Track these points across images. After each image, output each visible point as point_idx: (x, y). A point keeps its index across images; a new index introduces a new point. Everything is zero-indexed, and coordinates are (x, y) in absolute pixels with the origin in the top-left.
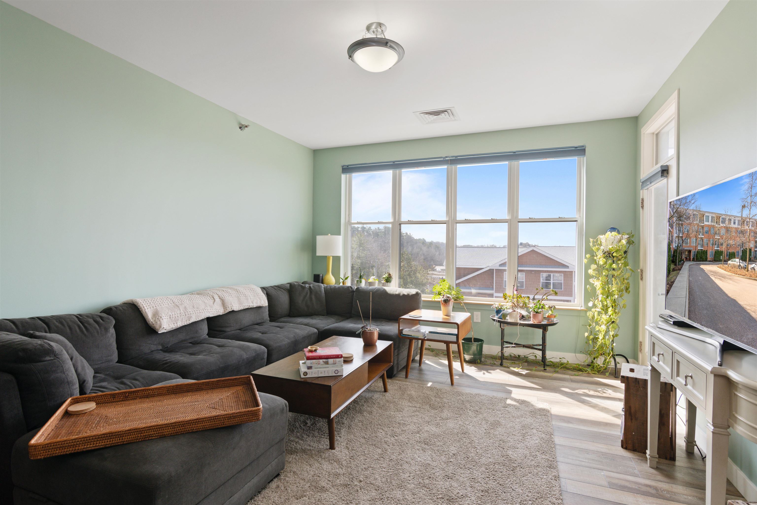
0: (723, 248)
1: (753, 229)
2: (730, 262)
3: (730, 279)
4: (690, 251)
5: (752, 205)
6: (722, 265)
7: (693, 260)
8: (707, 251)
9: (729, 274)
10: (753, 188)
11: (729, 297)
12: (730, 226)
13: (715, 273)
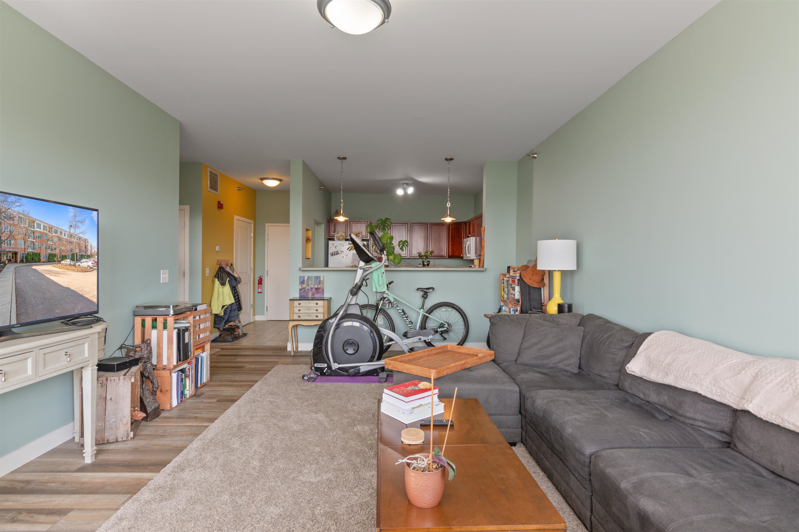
0: (57, 252)
3: (64, 274)
6: (56, 265)
8: (40, 253)
9: (63, 270)
13: (50, 272)
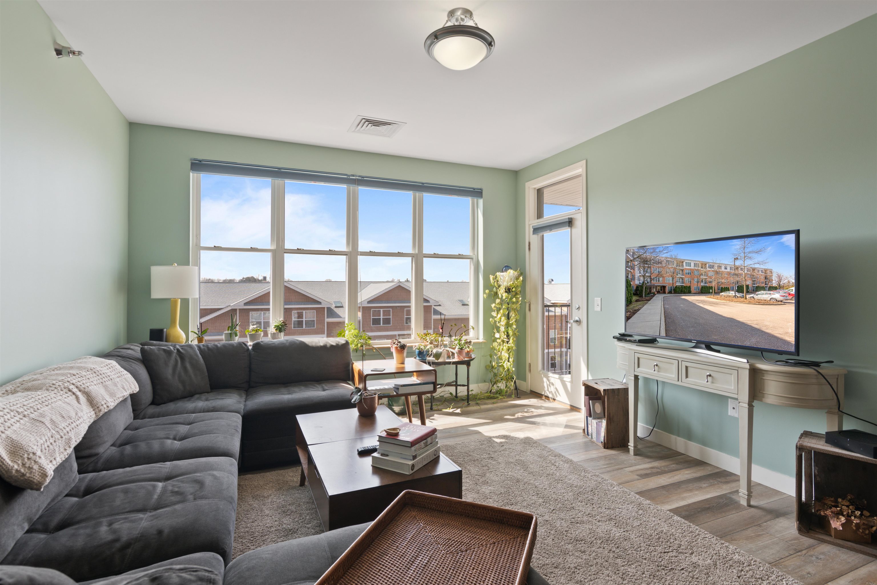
0: (713, 284)
1: (749, 273)
2: (721, 294)
3: (725, 305)
4: (664, 287)
5: (745, 258)
6: (712, 296)
7: (670, 292)
10: (745, 248)
11: (724, 317)
12: (720, 270)
13: (703, 302)
